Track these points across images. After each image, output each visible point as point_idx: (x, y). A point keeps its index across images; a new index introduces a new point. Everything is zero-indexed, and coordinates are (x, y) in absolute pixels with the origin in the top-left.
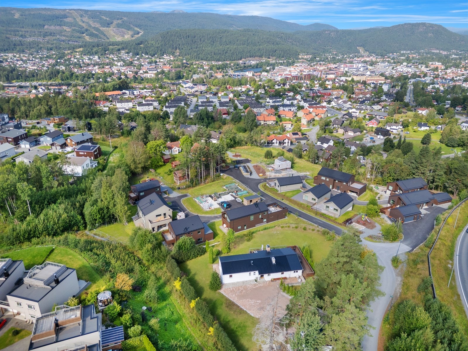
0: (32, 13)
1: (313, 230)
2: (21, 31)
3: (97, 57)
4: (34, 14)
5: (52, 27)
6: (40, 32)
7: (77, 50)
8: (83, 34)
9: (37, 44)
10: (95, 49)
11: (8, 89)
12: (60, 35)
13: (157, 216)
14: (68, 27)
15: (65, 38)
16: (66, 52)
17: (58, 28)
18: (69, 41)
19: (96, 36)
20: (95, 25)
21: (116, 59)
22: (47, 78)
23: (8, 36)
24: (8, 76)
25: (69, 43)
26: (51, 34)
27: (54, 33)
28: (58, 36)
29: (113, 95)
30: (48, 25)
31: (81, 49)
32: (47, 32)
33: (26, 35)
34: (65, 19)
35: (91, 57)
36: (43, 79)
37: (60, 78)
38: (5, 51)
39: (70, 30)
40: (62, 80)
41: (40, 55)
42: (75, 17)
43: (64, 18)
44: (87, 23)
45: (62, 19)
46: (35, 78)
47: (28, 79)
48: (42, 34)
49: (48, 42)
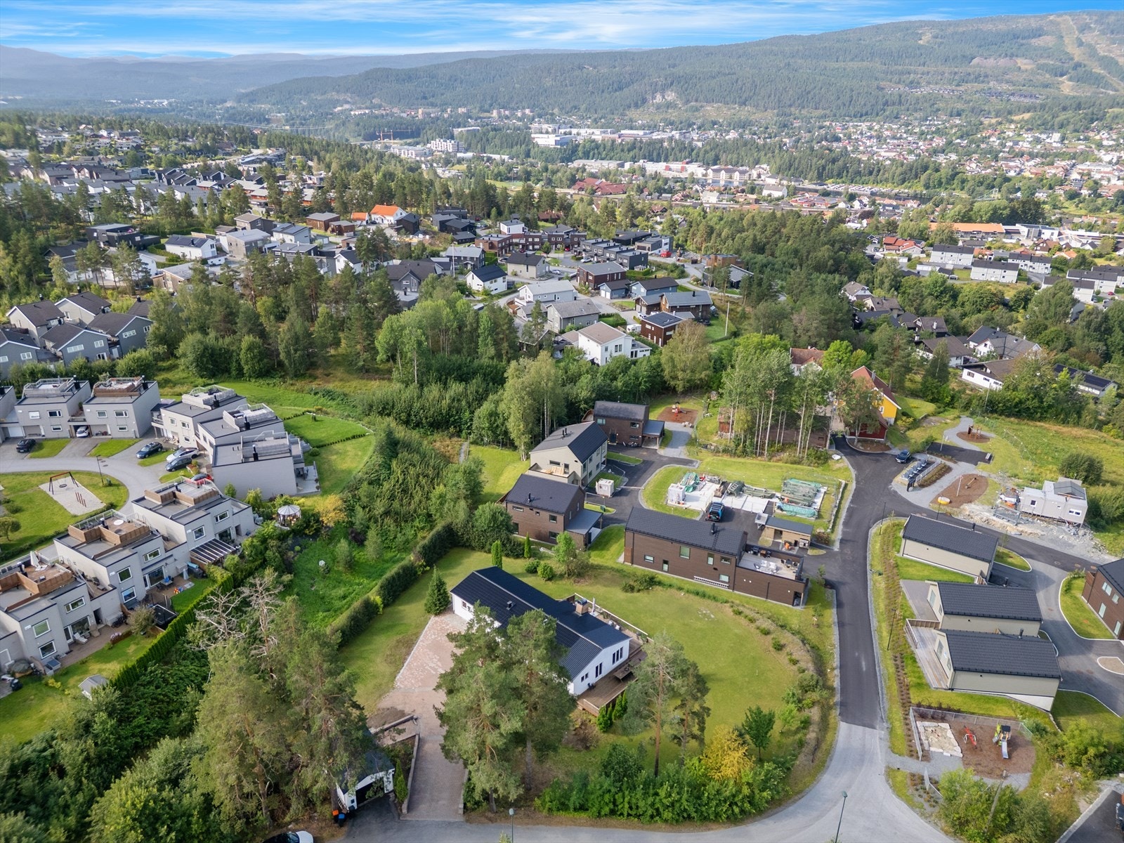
0: (961, 30)
1: (795, 662)
2: (915, 73)
3: (1056, 136)
4: (964, 33)
5: (991, 62)
6: (956, 73)
7: (1015, 118)
8: (1062, 75)
9: (932, 102)
10: (1062, 117)
11: (803, 195)
12: (997, 80)
13: (552, 463)
14: (1031, 58)
15: (1005, 86)
16: (986, 122)
17: (1003, 62)
18: (1013, 94)
19: (1097, 80)
20: (1109, 51)
21: (1111, 143)
22: (896, 179)
23: (882, 84)
24: (824, 168)
25: (1009, 100)
26: (977, 79)
27: (986, 76)
28: (991, 84)
29: (979, 232)
30: (981, 56)
31: (1027, 116)
32: (969, 74)
33: (921, 81)
34: (1033, 40)
35: (1043, 136)
36: (887, 180)
37: (922, 182)
38: (861, 116)
39: (1029, 67)
40: (927, 187)
41: (923, 128)
42: (1064, 34)
43: (1034, 37)
44: (1090, 46)
45: (1024, 41)
46: (872, 178)
47: (858, 178)
48: (956, 77)
49: (960, 97)
